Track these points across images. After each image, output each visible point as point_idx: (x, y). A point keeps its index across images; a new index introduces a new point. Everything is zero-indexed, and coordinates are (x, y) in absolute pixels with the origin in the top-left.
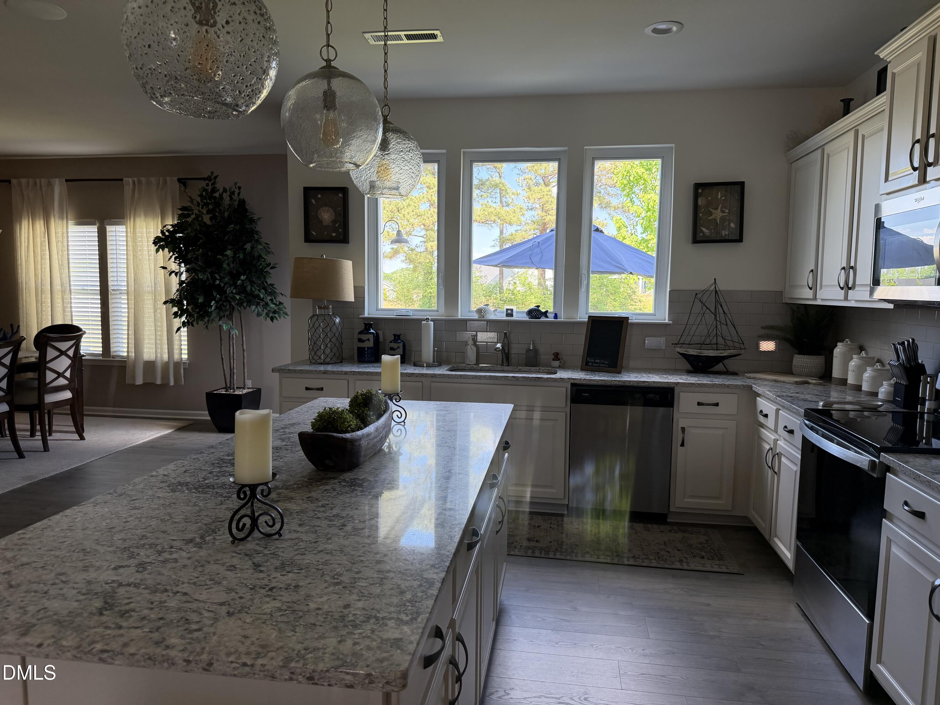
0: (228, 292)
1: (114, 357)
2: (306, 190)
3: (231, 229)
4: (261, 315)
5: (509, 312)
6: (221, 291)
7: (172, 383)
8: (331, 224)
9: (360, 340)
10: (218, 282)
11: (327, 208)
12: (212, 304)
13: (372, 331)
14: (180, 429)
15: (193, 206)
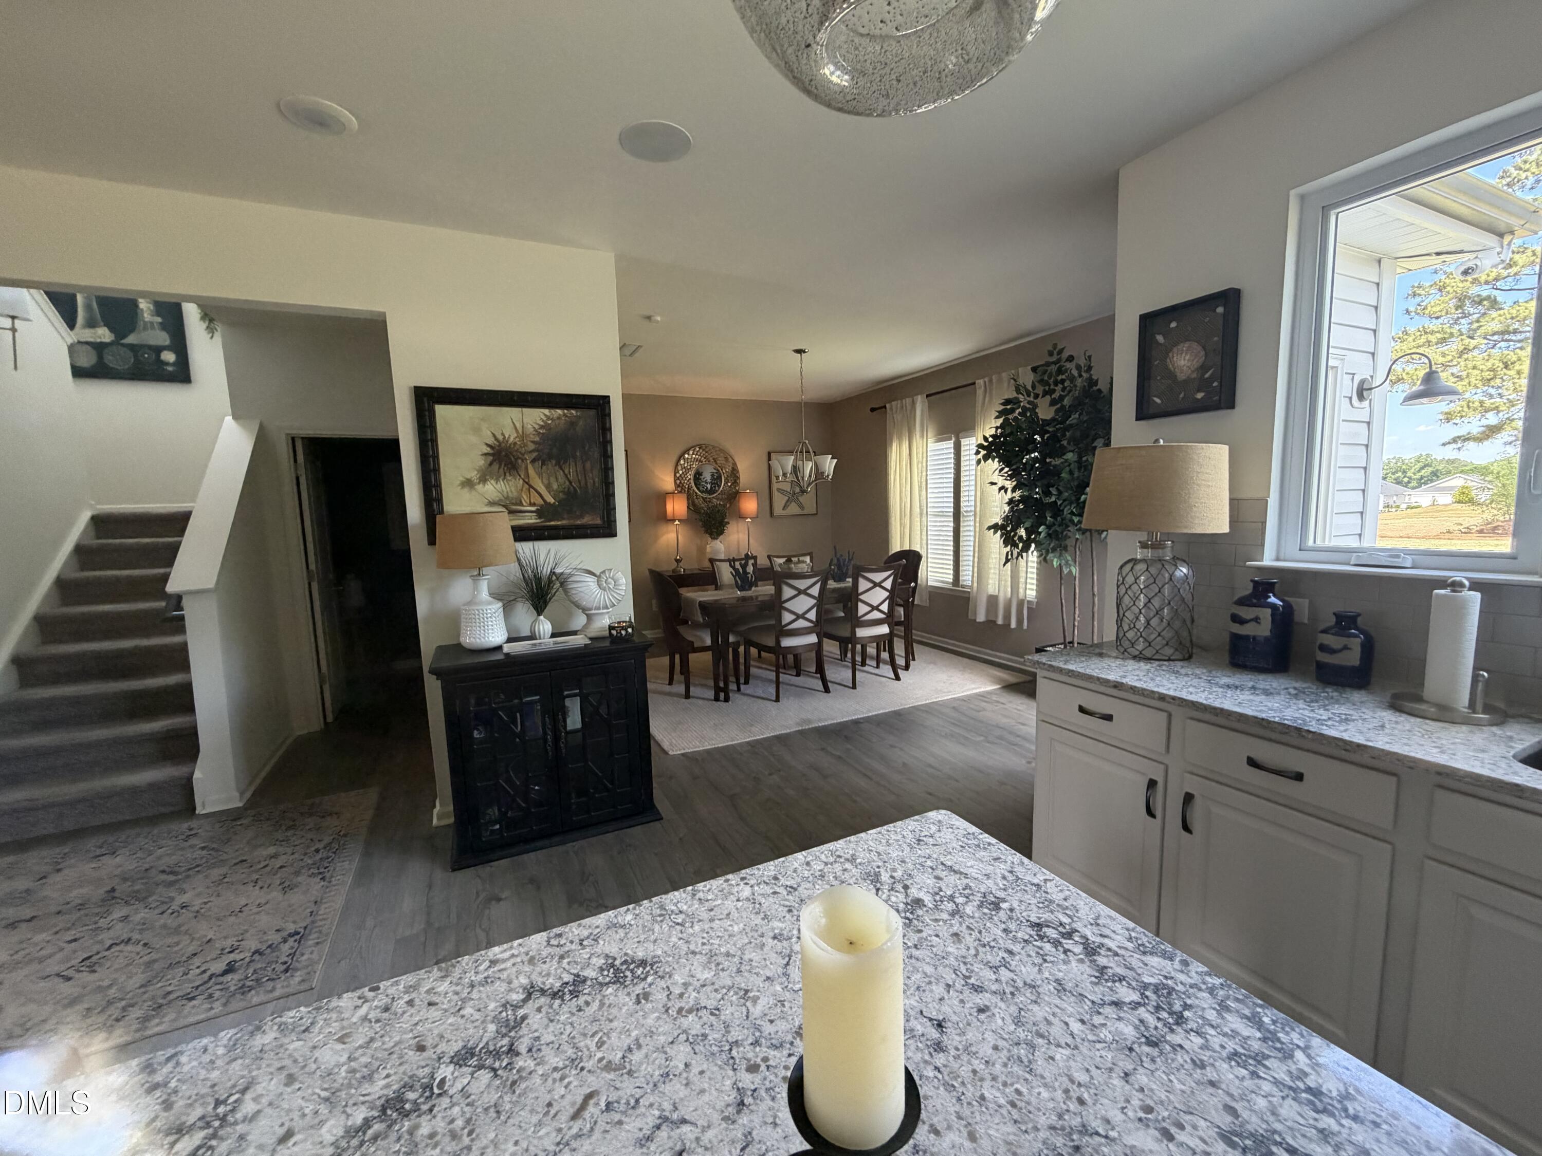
0: (1065, 513)
1: (963, 587)
2: (1146, 318)
3: (1075, 421)
6: (1056, 511)
7: (1013, 625)
8: (1194, 375)
9: (1236, 619)
10: (1053, 499)
11: (1187, 344)
12: (1040, 530)
13: (1273, 599)
14: (1010, 687)
15: (1021, 396)
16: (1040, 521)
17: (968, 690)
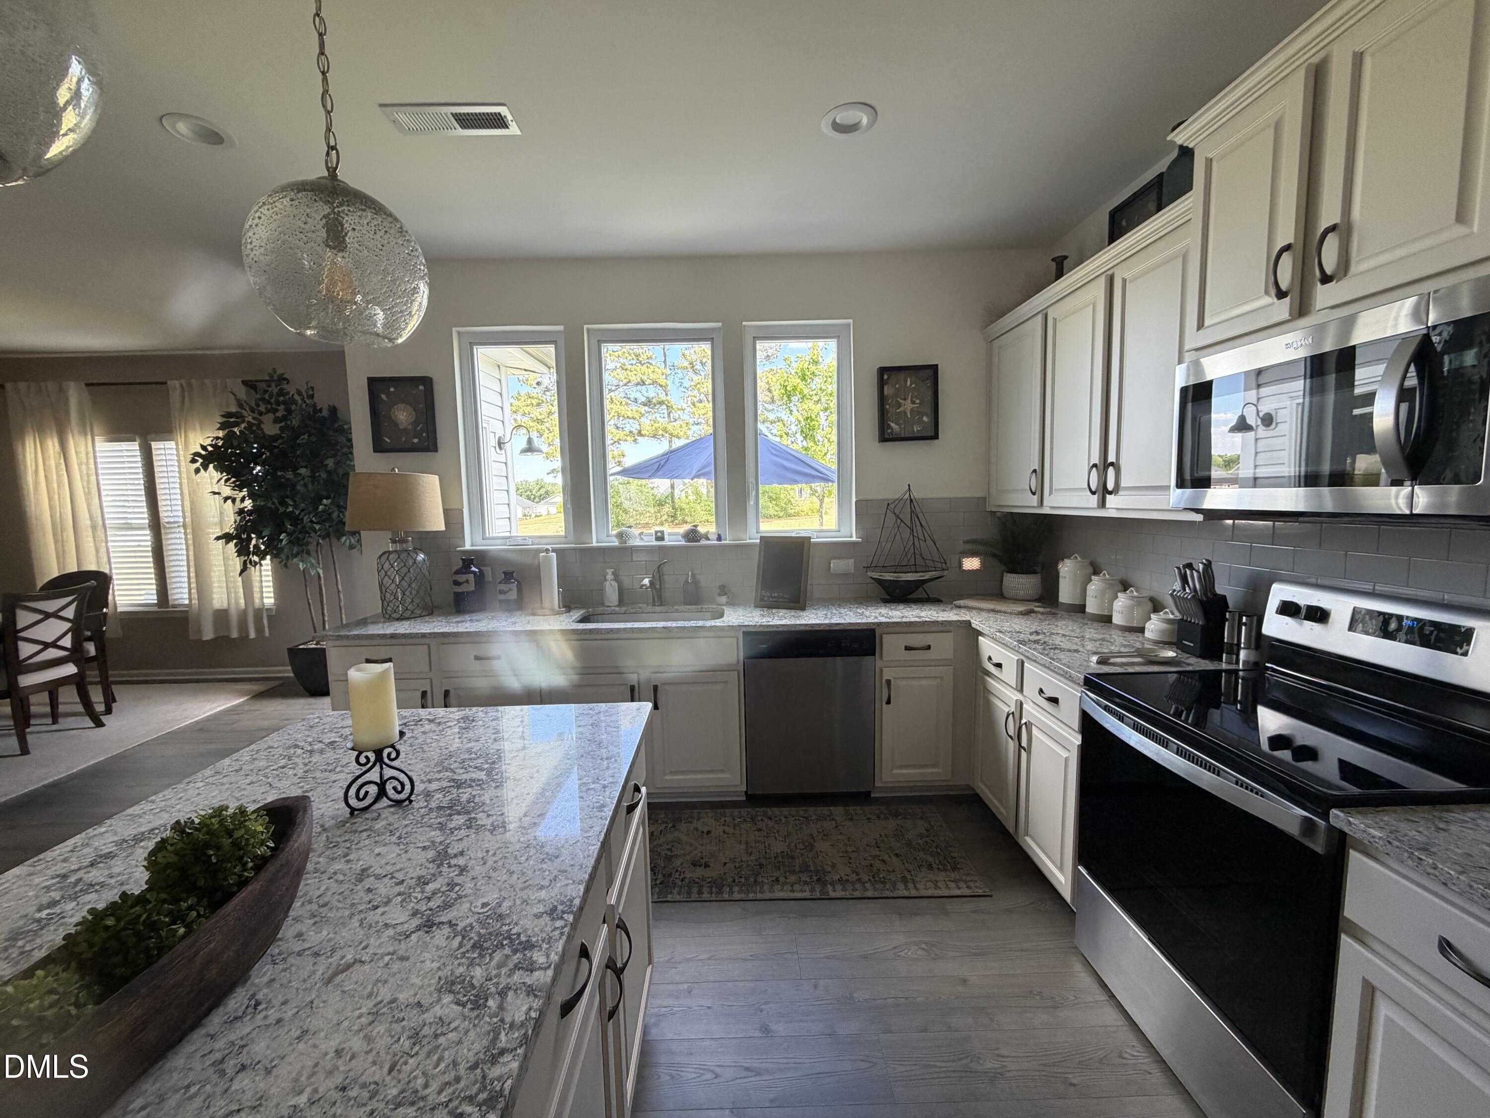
0: (304, 522)
1: (174, 606)
2: (371, 381)
3: (305, 441)
4: (354, 548)
5: (659, 534)
6: (296, 520)
7: (252, 635)
8: (410, 427)
9: (456, 583)
10: (290, 509)
11: (403, 406)
12: (281, 537)
13: (473, 569)
14: (260, 696)
15: (244, 412)
16: (281, 529)
17: (211, 710)
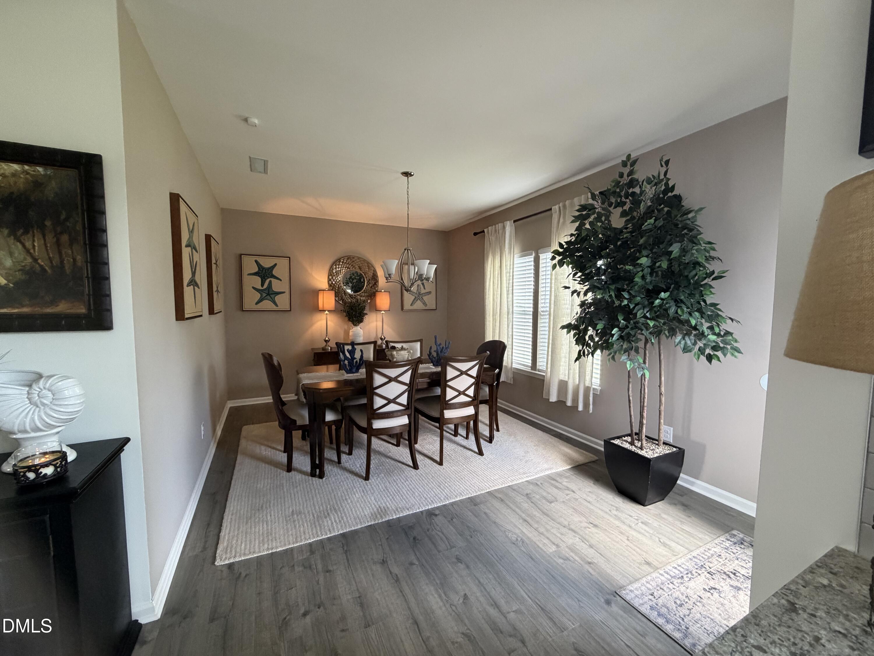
0: (638, 317)
1: (538, 370)
6: (629, 314)
10: (625, 302)
12: (613, 332)
15: (595, 203)
16: (612, 323)
